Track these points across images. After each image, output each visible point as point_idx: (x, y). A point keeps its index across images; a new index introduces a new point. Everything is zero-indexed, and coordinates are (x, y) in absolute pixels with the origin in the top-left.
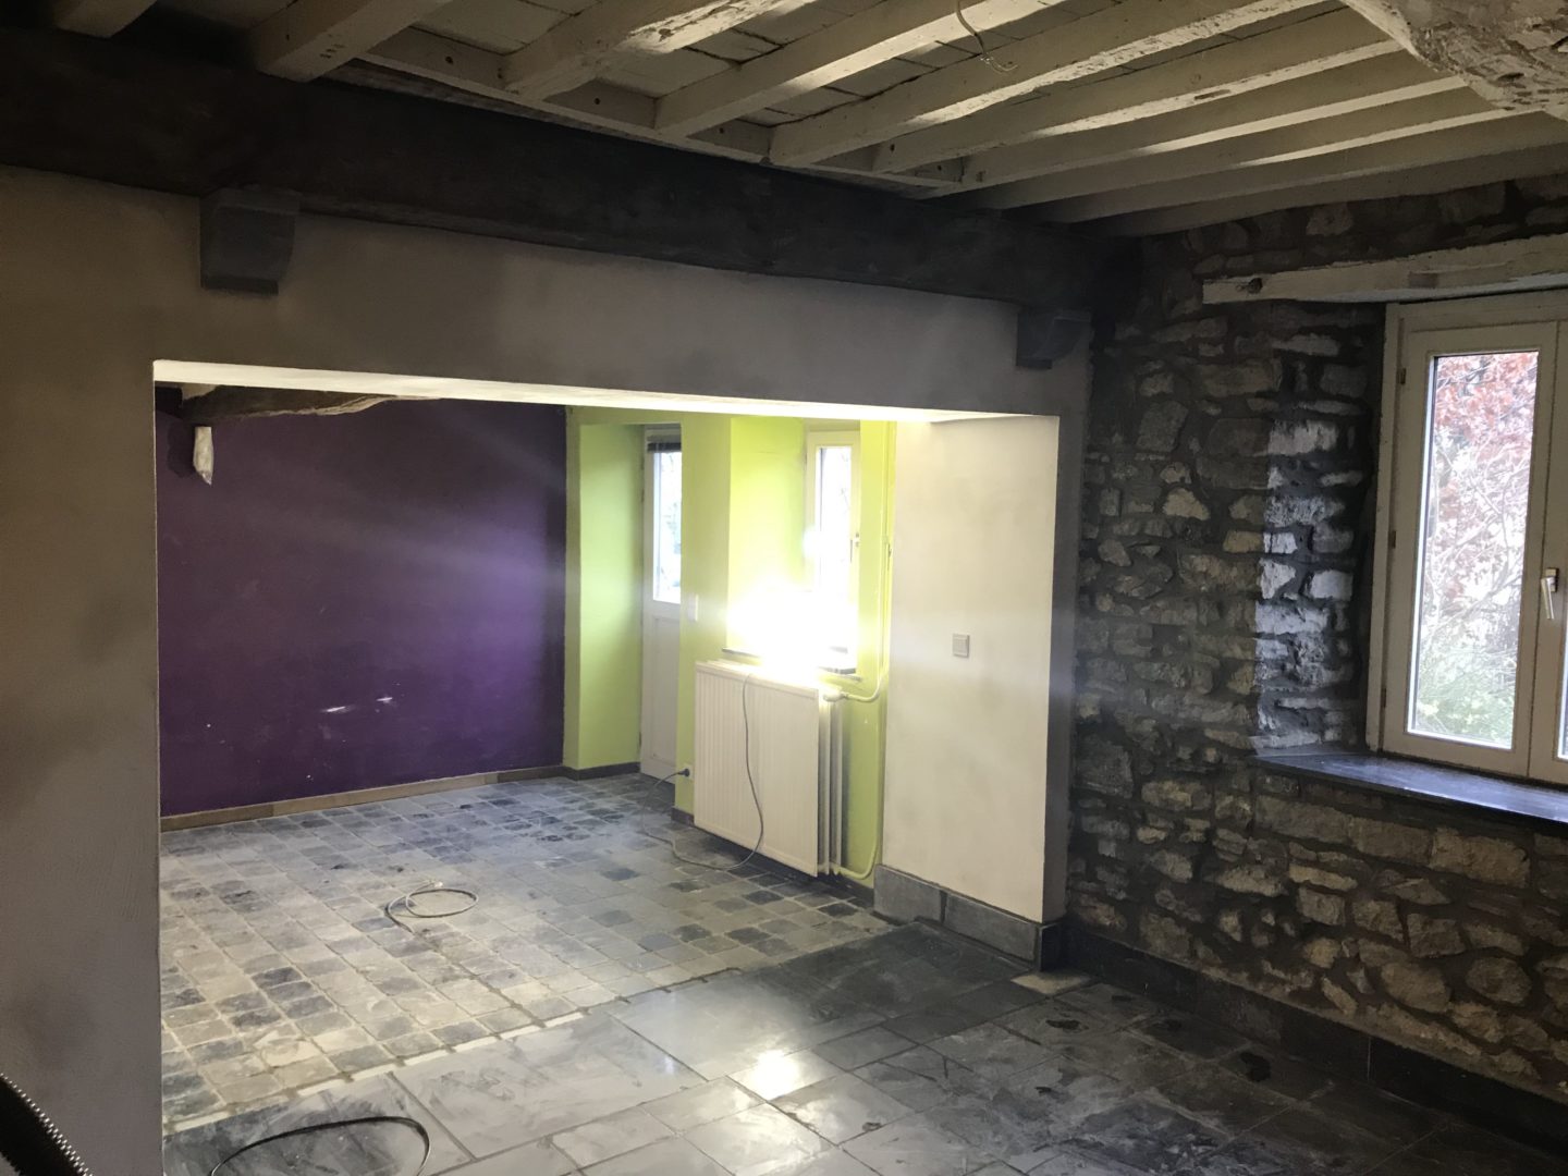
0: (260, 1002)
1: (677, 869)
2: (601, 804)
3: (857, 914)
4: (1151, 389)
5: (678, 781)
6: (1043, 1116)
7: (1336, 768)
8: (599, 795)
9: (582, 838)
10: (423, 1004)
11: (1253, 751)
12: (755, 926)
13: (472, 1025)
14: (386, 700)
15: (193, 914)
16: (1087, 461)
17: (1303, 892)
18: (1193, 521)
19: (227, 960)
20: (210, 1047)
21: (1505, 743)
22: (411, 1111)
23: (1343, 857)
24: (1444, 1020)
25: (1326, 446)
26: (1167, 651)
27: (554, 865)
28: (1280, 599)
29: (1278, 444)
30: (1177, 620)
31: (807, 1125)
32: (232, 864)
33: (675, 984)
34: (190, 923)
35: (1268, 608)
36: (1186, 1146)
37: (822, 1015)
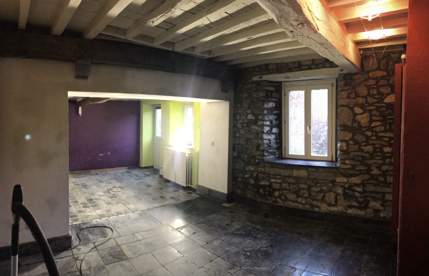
0: (87, 204)
1: (160, 185)
2: (147, 173)
3: (193, 194)
4: (244, 96)
5: (160, 169)
6: (227, 229)
7: (277, 161)
8: (146, 172)
9: (142, 179)
10: (113, 207)
11: (264, 159)
12: (174, 196)
13: (121, 212)
14: (109, 153)
15: (77, 188)
16: (234, 109)
17: (273, 183)
18: (252, 120)
19: (82, 196)
20: (79, 210)
21: (304, 154)
22: (110, 226)
23: (279, 177)
24: (296, 201)
25: (274, 106)
26: (249, 143)
27: (137, 184)
28: (267, 133)
29: (266, 106)
30: (250, 137)
31: (182, 233)
32: (84, 180)
33: (159, 207)
34: (77, 189)
35: (265, 134)
36: (254, 232)
37: (186, 212)
